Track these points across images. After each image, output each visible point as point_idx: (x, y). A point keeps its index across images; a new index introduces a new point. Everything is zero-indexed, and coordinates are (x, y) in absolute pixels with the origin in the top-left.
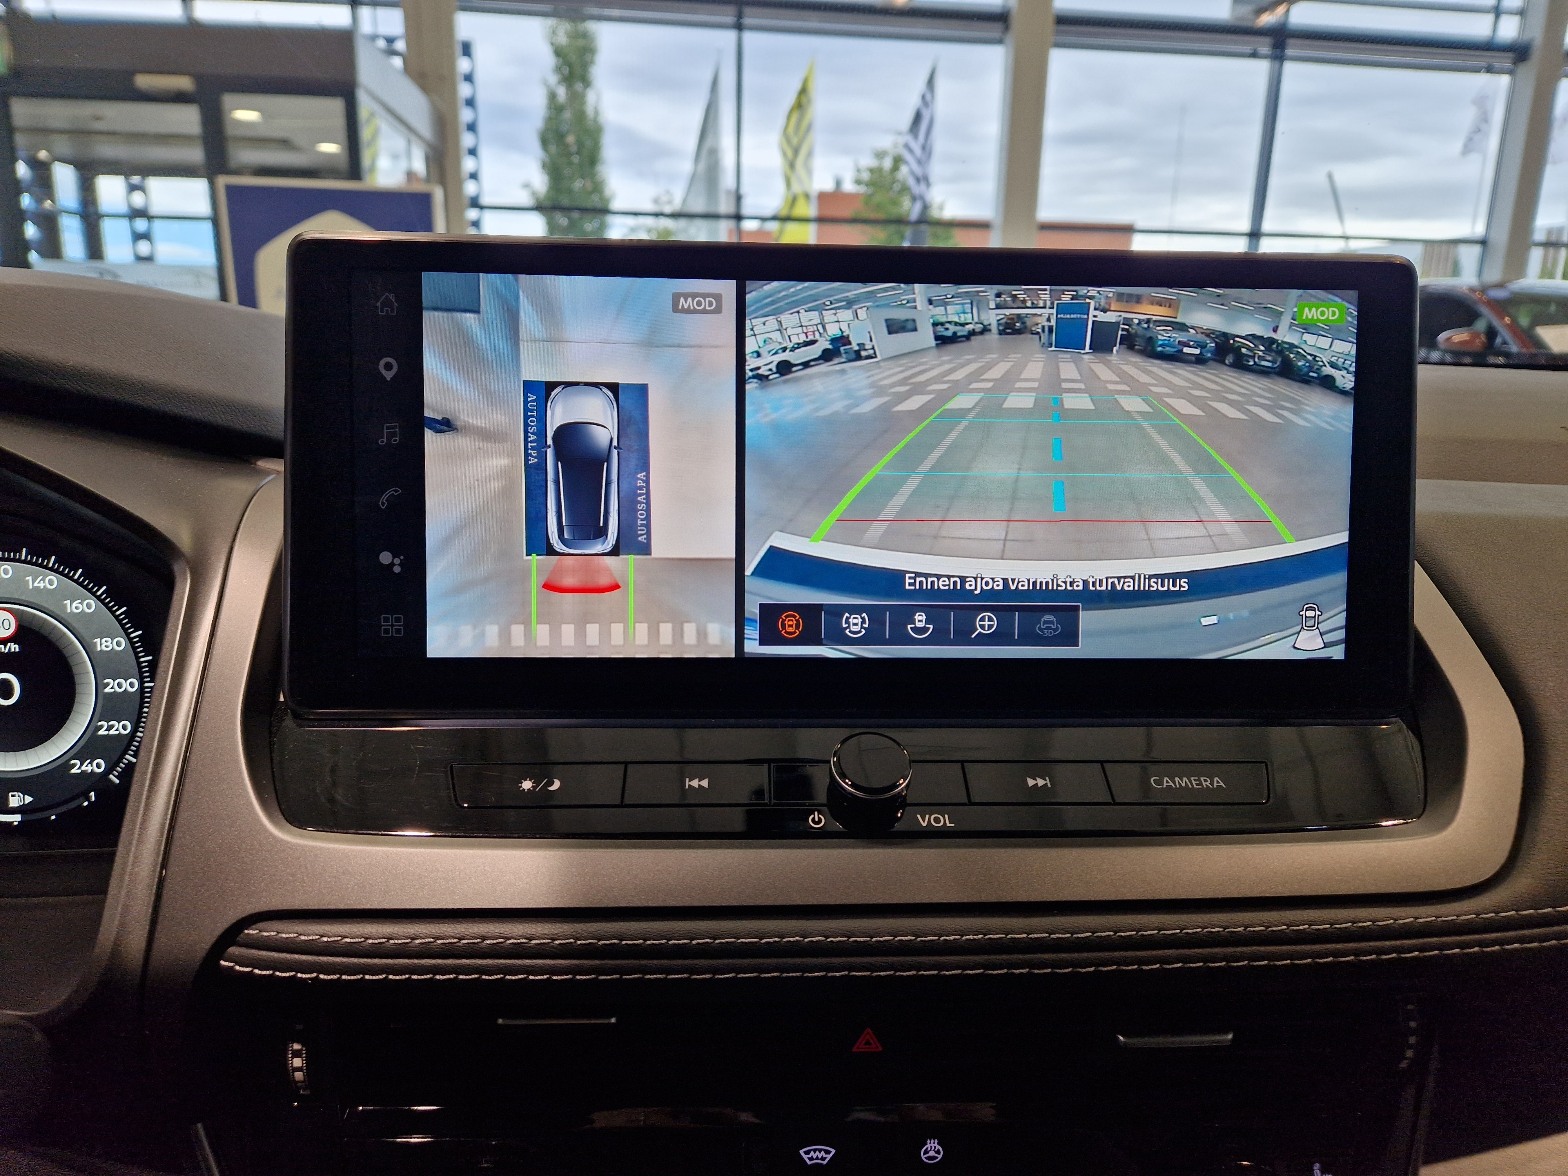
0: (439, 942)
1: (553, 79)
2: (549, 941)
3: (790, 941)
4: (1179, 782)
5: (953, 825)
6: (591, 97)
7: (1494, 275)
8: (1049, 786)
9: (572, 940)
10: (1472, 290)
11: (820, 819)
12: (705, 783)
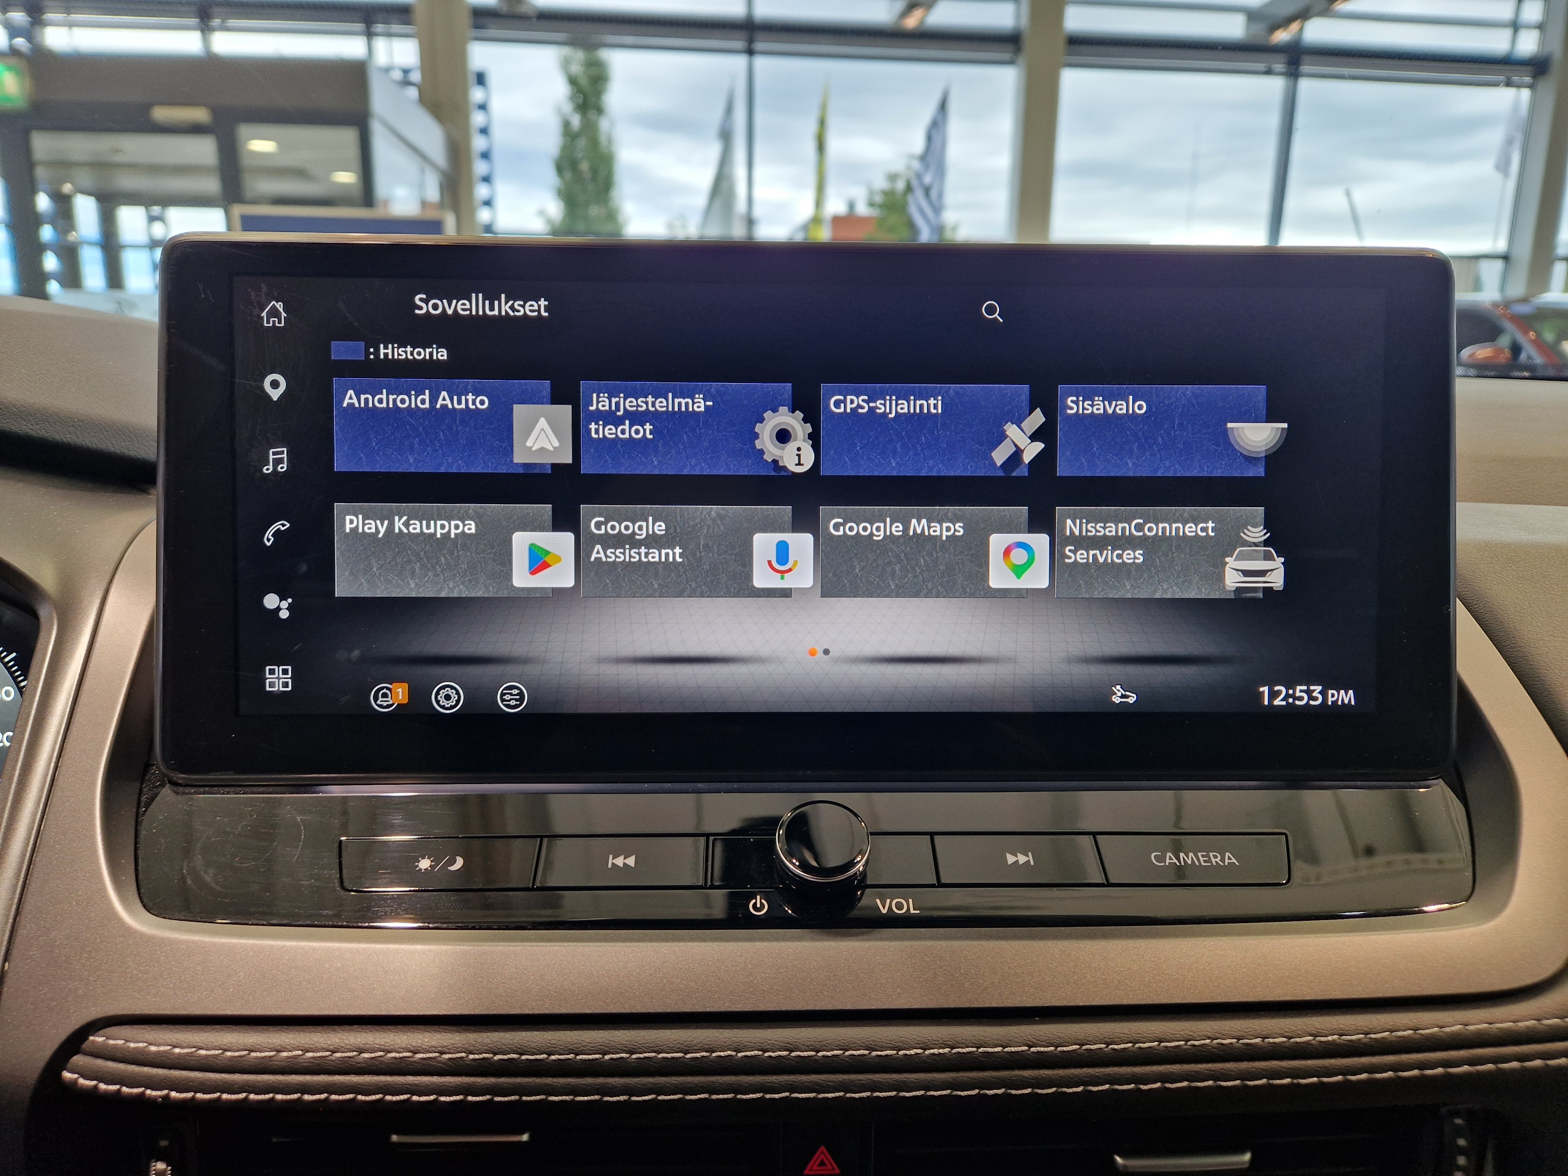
0: (310, 1055)
1: (568, 107)
2: (437, 1054)
3: (720, 1057)
4: (1184, 858)
5: (918, 912)
6: (604, 124)
7: (1517, 289)
8: (1032, 863)
9: (463, 1055)
10: (1496, 305)
11: (762, 905)
12: (631, 861)
